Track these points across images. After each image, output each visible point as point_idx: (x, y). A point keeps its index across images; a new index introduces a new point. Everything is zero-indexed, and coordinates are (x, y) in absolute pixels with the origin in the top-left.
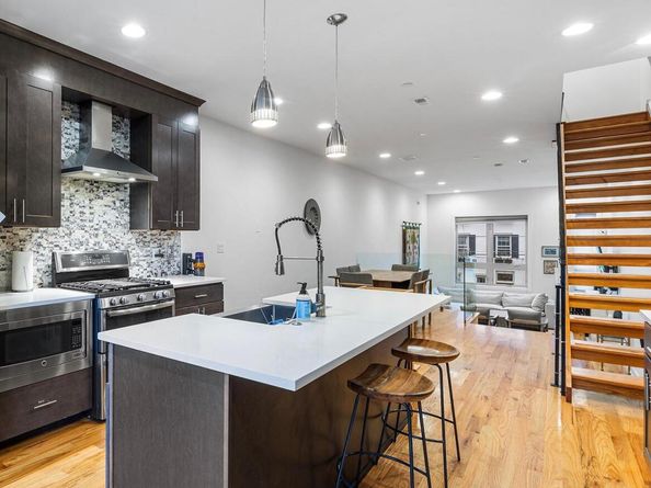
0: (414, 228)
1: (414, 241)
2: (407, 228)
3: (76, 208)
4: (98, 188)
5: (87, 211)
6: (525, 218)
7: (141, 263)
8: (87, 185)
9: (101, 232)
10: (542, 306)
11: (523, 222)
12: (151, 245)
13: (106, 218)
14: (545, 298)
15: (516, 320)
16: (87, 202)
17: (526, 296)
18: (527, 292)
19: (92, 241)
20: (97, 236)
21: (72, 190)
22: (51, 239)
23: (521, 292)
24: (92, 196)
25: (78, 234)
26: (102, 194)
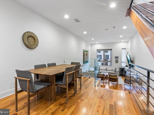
0: (87, 52)
1: (87, 55)
2: (84, 51)
6: (111, 50)
10: (115, 71)
11: (111, 51)
14: (116, 69)
15: (111, 77)
17: (112, 68)
18: (112, 67)
23: (111, 67)
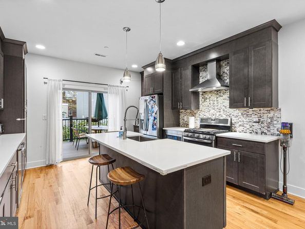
3: (212, 102)
4: (220, 92)
5: (216, 102)
7: (245, 125)
8: (215, 92)
9: (222, 110)
12: (253, 116)
13: (224, 104)
16: (215, 99)
19: (218, 114)
20: (220, 112)
21: (210, 95)
22: (203, 113)
24: (218, 96)
25: (212, 111)
26: (222, 95)
